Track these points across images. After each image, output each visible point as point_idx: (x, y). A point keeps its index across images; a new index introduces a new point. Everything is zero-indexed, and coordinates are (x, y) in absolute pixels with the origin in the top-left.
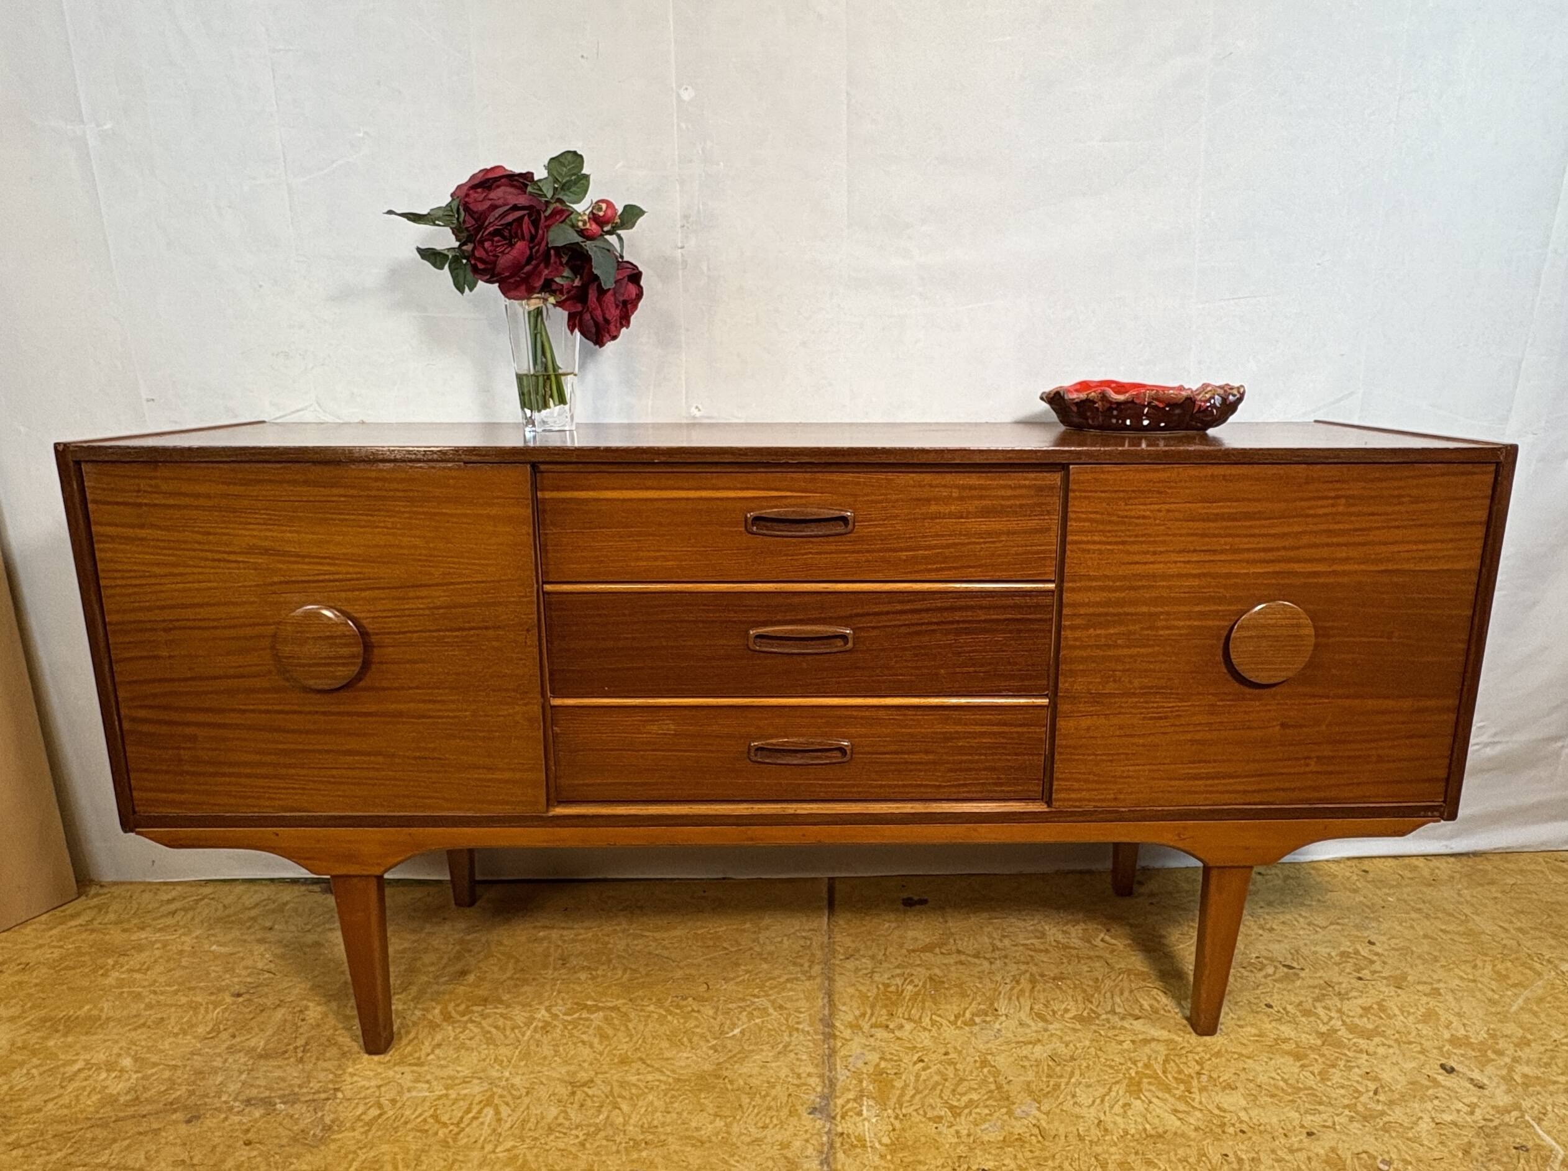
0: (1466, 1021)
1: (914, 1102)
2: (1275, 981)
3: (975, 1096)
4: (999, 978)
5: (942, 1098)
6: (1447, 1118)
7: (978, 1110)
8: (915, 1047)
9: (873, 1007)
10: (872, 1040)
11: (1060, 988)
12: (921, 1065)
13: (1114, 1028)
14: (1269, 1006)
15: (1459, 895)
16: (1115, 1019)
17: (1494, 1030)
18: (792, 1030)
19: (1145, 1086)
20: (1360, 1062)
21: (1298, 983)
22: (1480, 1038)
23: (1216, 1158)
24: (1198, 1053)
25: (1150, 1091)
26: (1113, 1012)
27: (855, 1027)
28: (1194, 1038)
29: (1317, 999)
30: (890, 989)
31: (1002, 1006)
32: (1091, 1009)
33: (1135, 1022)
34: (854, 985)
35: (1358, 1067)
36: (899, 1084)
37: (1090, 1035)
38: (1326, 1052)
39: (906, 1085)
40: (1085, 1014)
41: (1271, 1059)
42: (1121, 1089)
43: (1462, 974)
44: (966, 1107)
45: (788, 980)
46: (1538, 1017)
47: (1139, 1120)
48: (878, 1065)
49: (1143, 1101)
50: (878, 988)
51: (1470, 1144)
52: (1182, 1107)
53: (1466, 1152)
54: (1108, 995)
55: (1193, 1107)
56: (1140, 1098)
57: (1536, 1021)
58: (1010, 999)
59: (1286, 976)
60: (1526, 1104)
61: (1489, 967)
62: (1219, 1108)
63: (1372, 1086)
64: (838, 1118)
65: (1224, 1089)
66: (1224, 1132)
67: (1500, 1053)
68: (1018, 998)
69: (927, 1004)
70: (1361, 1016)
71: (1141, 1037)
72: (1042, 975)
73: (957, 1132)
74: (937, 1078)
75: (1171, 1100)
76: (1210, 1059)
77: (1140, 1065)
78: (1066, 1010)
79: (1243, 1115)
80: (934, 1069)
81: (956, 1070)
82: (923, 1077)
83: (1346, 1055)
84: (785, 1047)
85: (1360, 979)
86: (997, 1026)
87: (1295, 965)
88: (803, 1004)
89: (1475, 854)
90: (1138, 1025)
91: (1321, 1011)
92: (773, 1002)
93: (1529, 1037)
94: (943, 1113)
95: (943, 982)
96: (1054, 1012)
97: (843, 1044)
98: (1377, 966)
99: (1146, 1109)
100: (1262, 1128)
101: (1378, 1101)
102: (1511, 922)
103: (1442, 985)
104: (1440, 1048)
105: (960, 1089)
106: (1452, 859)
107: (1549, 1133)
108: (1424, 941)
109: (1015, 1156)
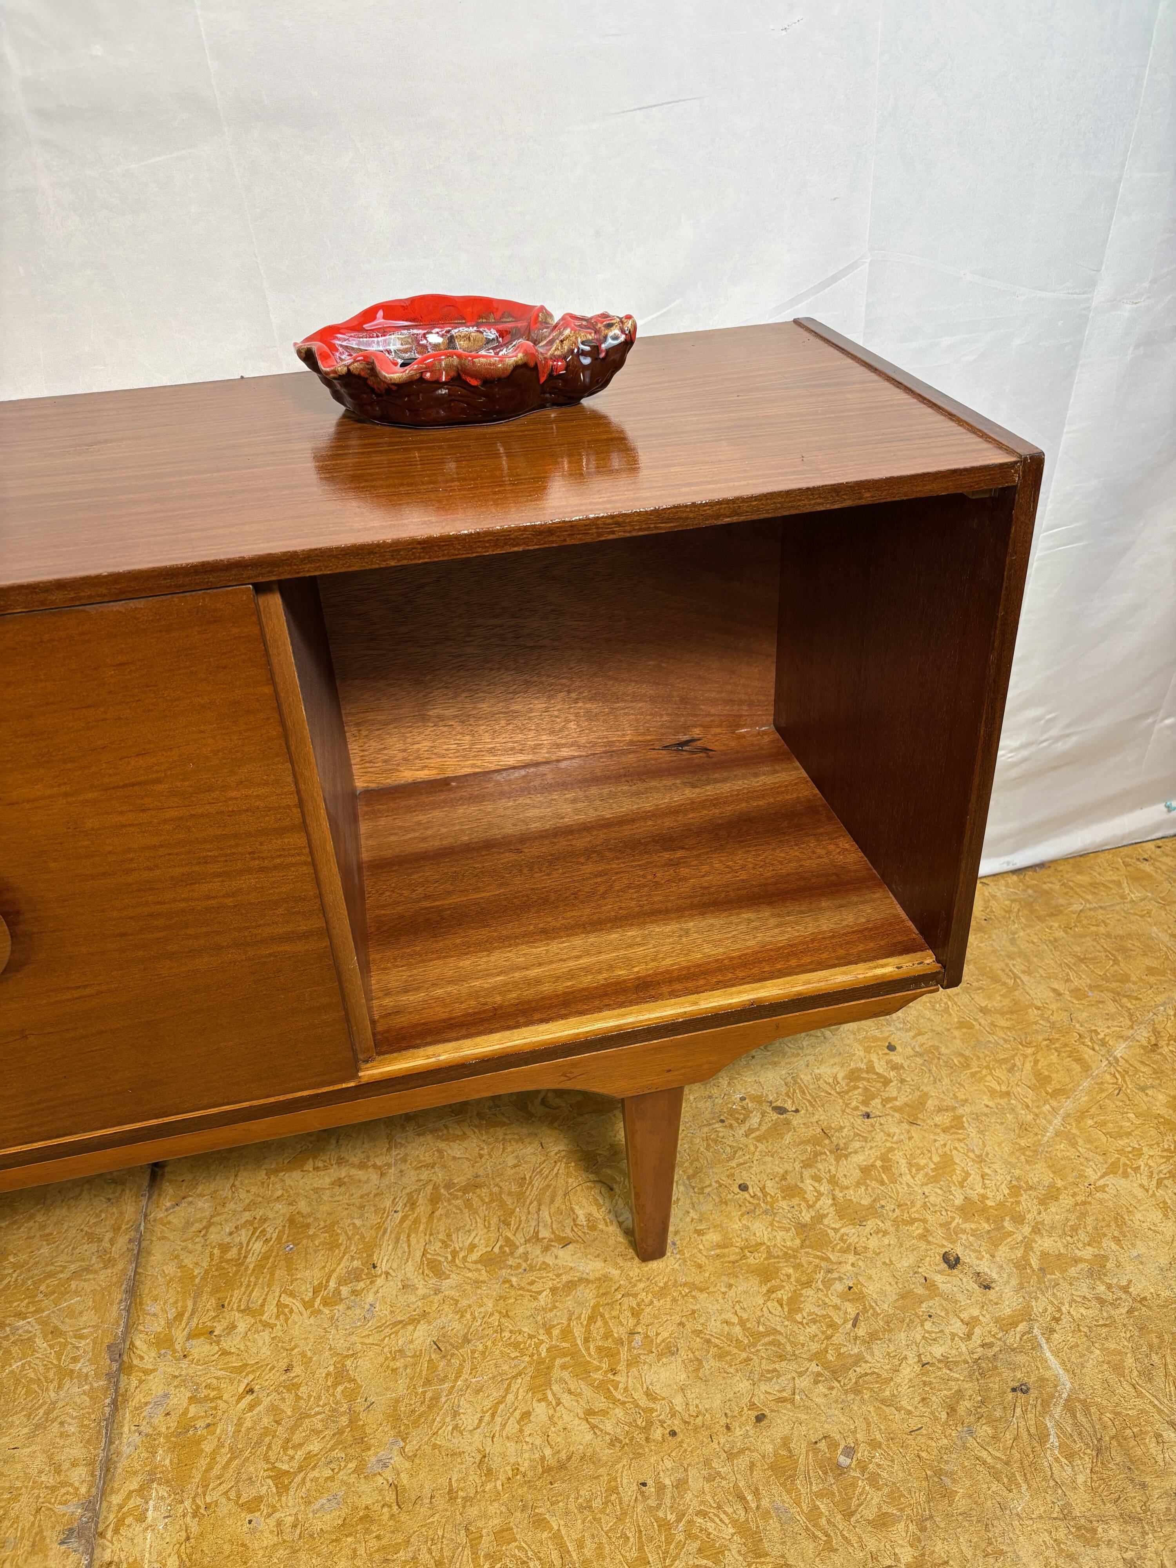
0: (987, 1170)
1: (227, 1476)
2: (759, 1139)
3: (315, 1446)
4: (388, 1203)
5: (267, 1460)
6: (938, 1351)
7: (315, 1473)
8: (245, 1365)
9: (198, 1295)
10: (184, 1363)
11: (468, 1204)
12: (249, 1398)
13: (532, 1268)
14: (743, 1188)
15: (1013, 941)
16: (535, 1251)
17: (1018, 1179)
18: (65, 1374)
19: (556, 1373)
20: (843, 1270)
21: (788, 1138)
22: (1000, 1197)
23: (628, 1490)
24: (635, 1295)
25: (562, 1380)
26: (535, 1238)
27: (163, 1342)
28: (635, 1268)
29: (807, 1165)
30: (229, 1256)
31: (384, 1258)
32: (507, 1239)
33: (561, 1253)
34: (177, 1257)
35: (840, 1279)
36: (208, 1447)
37: (496, 1289)
38: (804, 1260)
39: (221, 1445)
40: (496, 1250)
41: (730, 1286)
42: (520, 1386)
43: (994, 1085)
44: (300, 1469)
45: (76, 1275)
46: (1074, 1145)
47: (538, 1442)
48: (186, 1411)
49: (549, 1403)
50: (212, 1254)
51: (959, 1395)
52: (601, 1403)
53: (952, 1411)
54: (534, 1207)
55: (615, 1401)
56: (544, 1399)
57: (1072, 1153)
58: (397, 1240)
59: (775, 1125)
60: (1037, 1307)
61: (1028, 1066)
62: (648, 1394)
63: (851, 1310)
64: (109, 1534)
65: (660, 1355)
66: (647, 1439)
67: (1018, 1219)
68: (409, 1236)
69: (278, 1272)
70: (858, 1184)
71: (565, 1278)
72: (449, 1186)
73: (279, 1523)
74: (266, 1421)
75: (587, 1392)
76: (652, 1302)
77: (556, 1332)
78: (472, 1247)
79: (678, 1401)
80: (266, 1402)
81: (298, 1398)
82: (248, 1424)
83: (828, 1259)
84: (47, 1413)
85: (868, 1116)
86: (370, 1298)
87: (789, 1105)
88: (89, 1318)
89: (1042, 865)
90: (565, 1257)
91: (808, 1185)
92: (44, 1323)
93: (1060, 1183)
94: (263, 1491)
95: (308, 1226)
96: (454, 1254)
97: (141, 1382)
98: (892, 1091)
99: (551, 1418)
100: (699, 1421)
101: (856, 1338)
102: (1068, 980)
103: (967, 1109)
104: (946, 1225)
105: (297, 1438)
106: (1015, 878)
107: (1056, 1353)
108: (957, 1033)
109: (355, 1551)
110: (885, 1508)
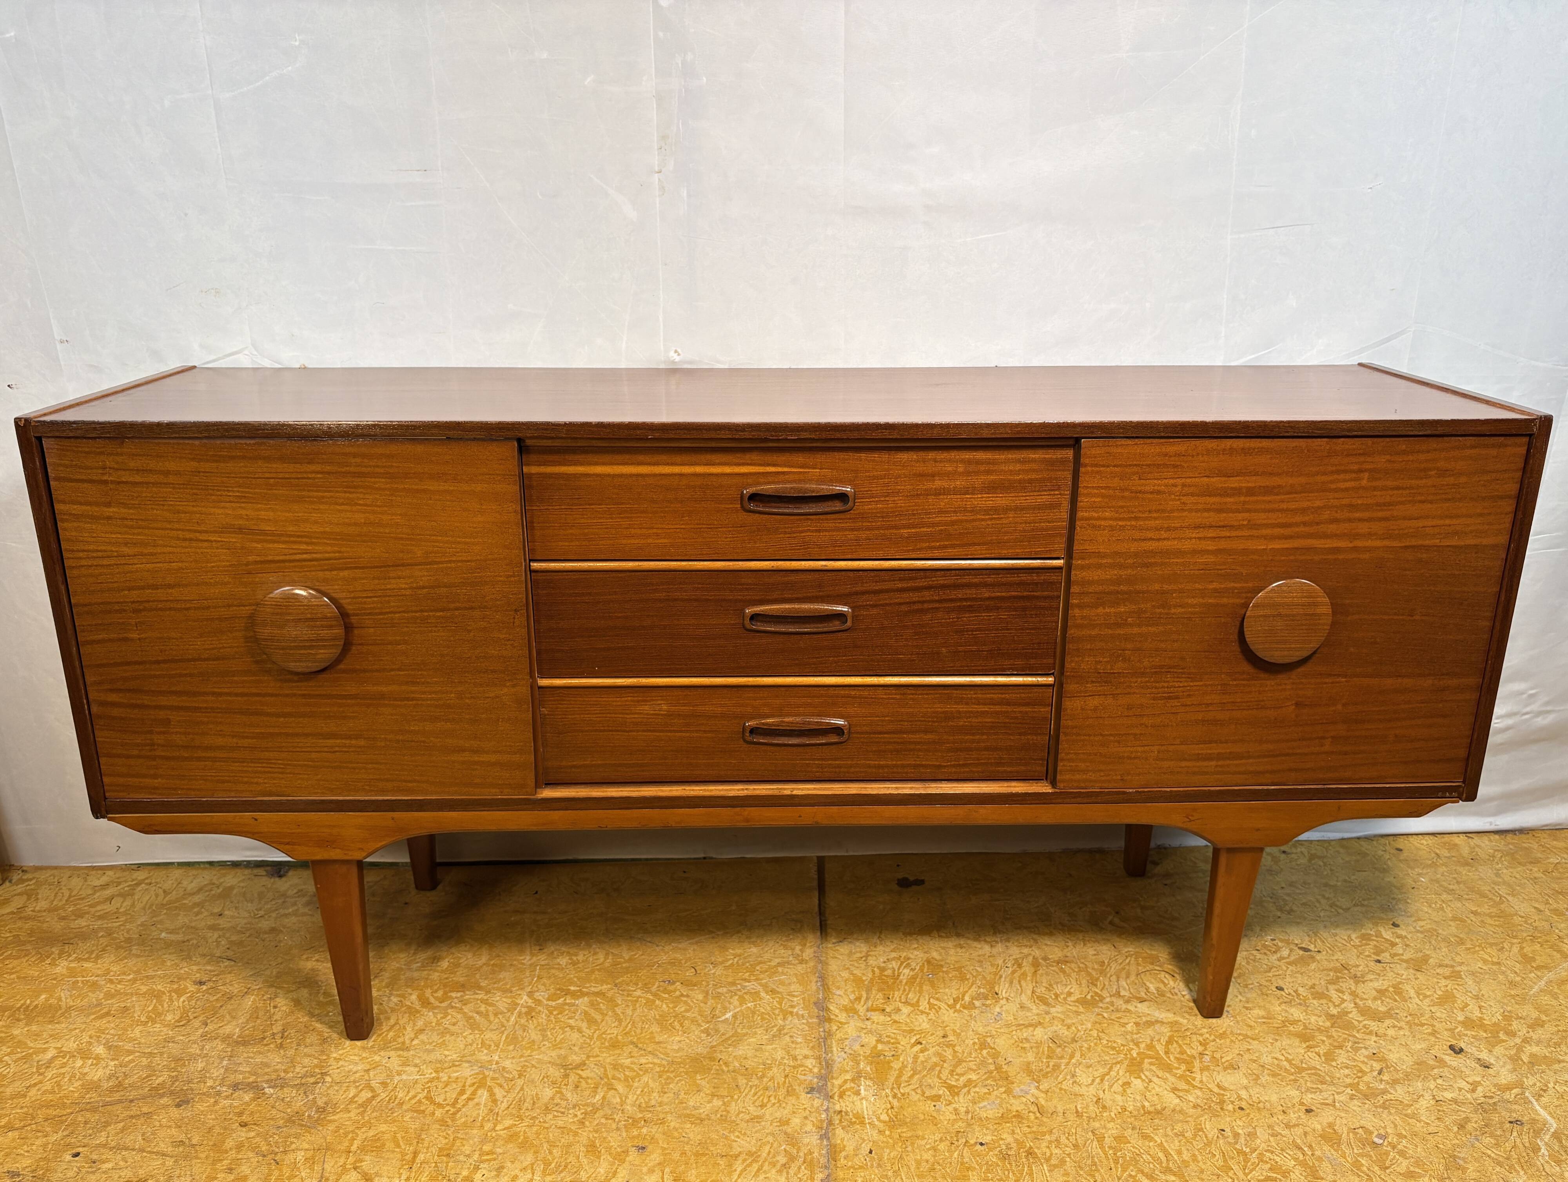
0: (1483, 1004)
1: (912, 1082)
2: (1290, 963)
3: (973, 1077)
4: (1000, 962)
5: (940, 1079)
6: (1449, 1095)
7: (977, 1089)
8: (913, 1030)
9: (868, 991)
10: (868, 1023)
11: (1063, 971)
12: (919, 1046)
13: (1118, 1011)
14: (1280, 989)
15: (1497, 875)
16: (1119, 1003)
17: (1510, 1012)
18: (786, 1014)
19: (1146, 1065)
20: (1368, 1043)
21: (1313, 966)
22: (1494, 1020)
23: (1213, 1133)
24: (1202, 1035)
25: (1151, 1070)
26: (1118, 994)
27: (850, 1010)
28: (1199, 1020)
29: (1331, 982)
30: (886, 973)
31: (1003, 989)
32: (1096, 993)
33: (1139, 1005)
34: (848, 968)
35: (1366, 1048)
36: (896, 1065)
37: (1093, 1018)
38: (1334, 1034)
39: (904, 1066)
40: (1089, 997)
41: (1276, 1040)
42: (1120, 1071)
43: (1486, 957)
44: (965, 1086)
45: (779, 965)
46: (1557, 998)
47: (1138, 1098)
48: (875, 1047)
49: (1143, 1081)
50: (873, 971)
51: (1467, 1120)
52: (1182, 1085)
53: (1461, 1127)
54: (1114, 978)
55: (1194, 1086)
56: (1140, 1077)
57: (1554, 1002)
58: (1011, 983)
59: (1302, 958)
60: (1529, 1081)
61: (1515, 949)
62: (1218, 1086)
63: (1377, 1066)
64: (836, 1098)
65: (1225, 1069)
66: (1222, 1109)
67: (1512, 1034)
68: (1019, 982)
69: (924, 987)
70: (1375, 999)
71: (1144, 1019)
72: (1045, 959)
73: (956, 1109)
74: (934, 1059)
75: (1172, 1079)
76: (1214, 1040)
77: (1143, 1046)
78: (1070, 994)
79: (1244, 1094)
80: (932, 1051)
81: (955, 1052)
82: (922, 1057)
83: (1354, 1036)
84: (780, 1030)
85: (1379, 961)
86: (998, 1009)
87: (1312, 947)
88: (795, 988)
89: (1521, 831)
90: (1143, 1008)
91: (1333, 994)
92: (765, 986)
93: (1544, 1018)
94: (941, 1092)
95: (942, 966)
96: (1057, 996)
97: (839, 1028)
98: (1399, 949)
99: (1146, 1088)
100: (1261, 1105)
101: (1381, 1080)
102: (1547, 903)
103: (1464, 968)
104: (1452, 1030)
105: (959, 1070)
106: (1497, 837)
107: (1545, 1108)
108: (1451, 923)
109: (1013, 1131)
110: (1412, 1169)
